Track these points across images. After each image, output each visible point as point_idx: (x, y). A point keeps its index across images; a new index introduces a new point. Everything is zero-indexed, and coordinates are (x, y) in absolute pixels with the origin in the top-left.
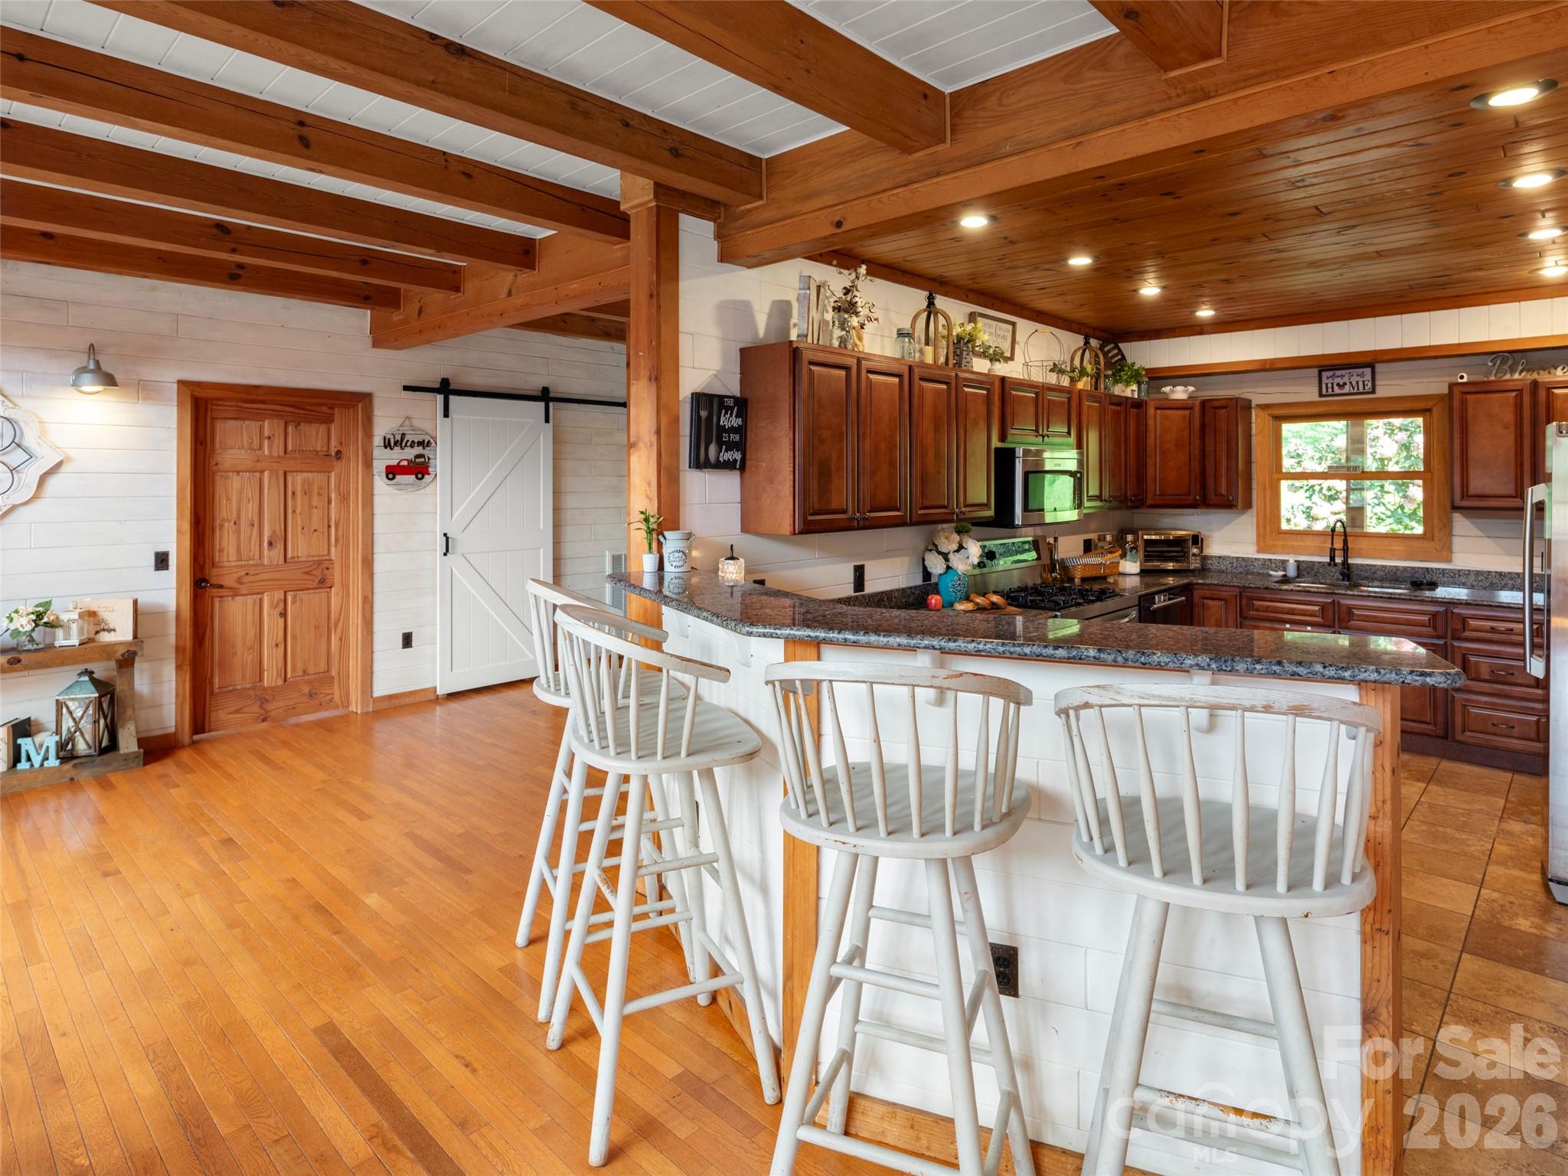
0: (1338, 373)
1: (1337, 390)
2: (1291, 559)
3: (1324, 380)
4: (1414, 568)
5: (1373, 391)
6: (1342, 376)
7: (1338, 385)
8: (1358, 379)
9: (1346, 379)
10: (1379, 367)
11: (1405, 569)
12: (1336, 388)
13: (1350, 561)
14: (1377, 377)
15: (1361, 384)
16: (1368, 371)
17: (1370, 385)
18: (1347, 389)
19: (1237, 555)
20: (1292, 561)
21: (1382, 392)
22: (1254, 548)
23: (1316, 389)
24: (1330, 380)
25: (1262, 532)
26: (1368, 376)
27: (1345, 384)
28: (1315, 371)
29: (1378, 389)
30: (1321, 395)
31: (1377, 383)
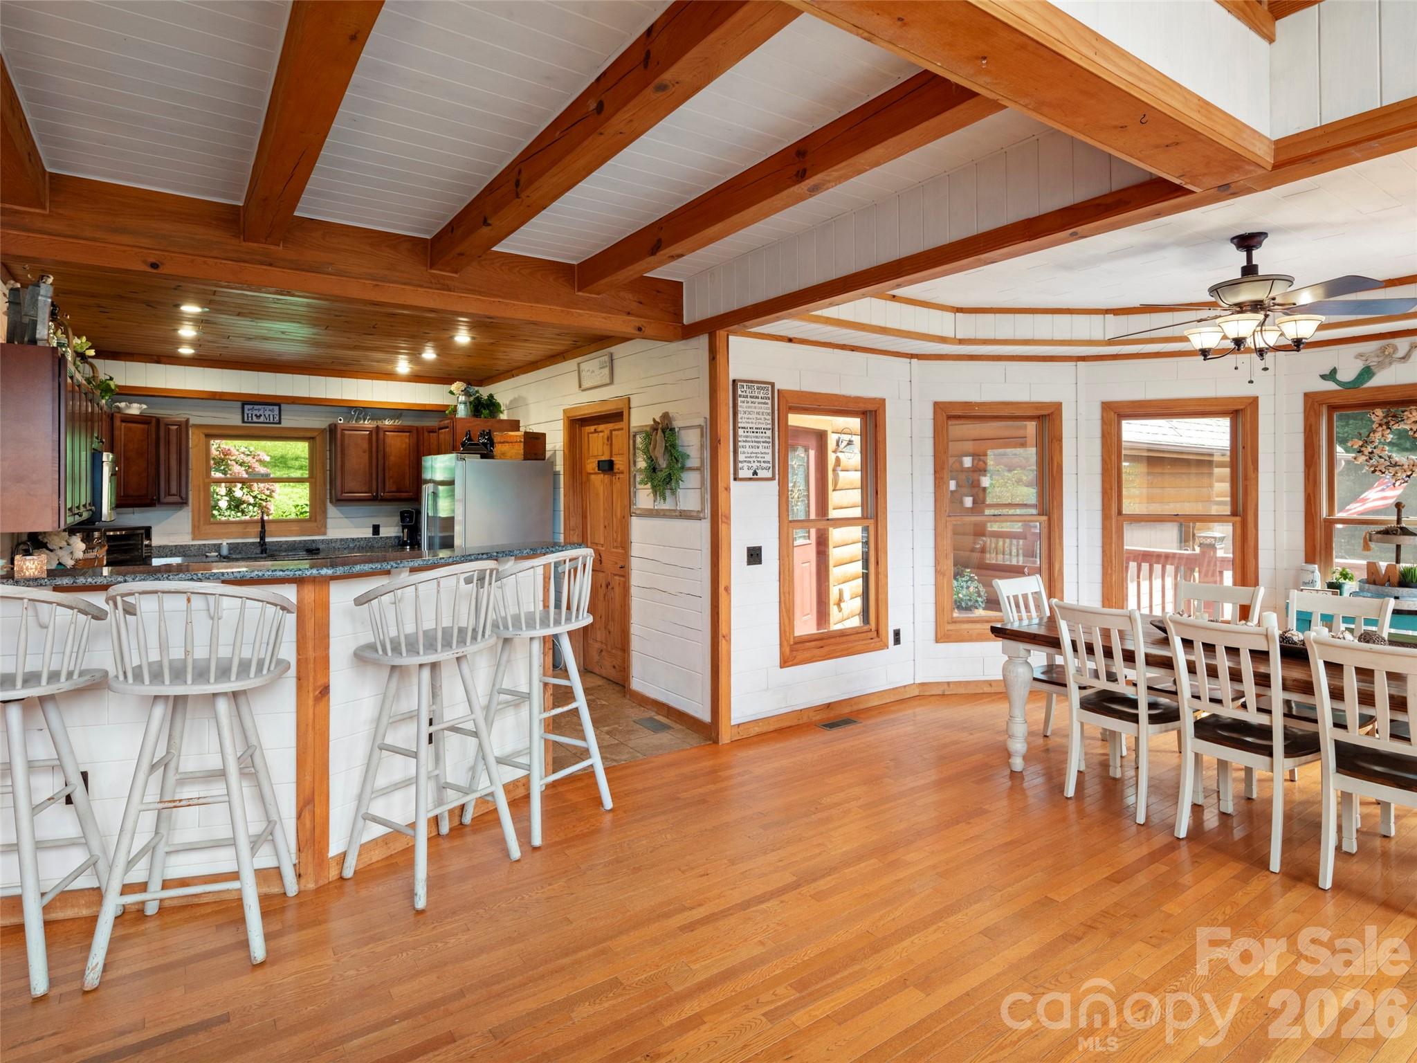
0: (256, 407)
1: (255, 419)
2: (225, 542)
3: (246, 411)
4: (305, 541)
5: (280, 423)
6: (259, 410)
7: (256, 415)
8: (270, 413)
9: (261, 412)
10: (283, 406)
11: (300, 541)
12: (254, 418)
13: (268, 540)
14: (282, 413)
15: (271, 417)
16: (276, 408)
17: (277, 418)
18: (262, 419)
19: (175, 544)
20: (225, 544)
21: (285, 424)
22: (190, 537)
23: (240, 417)
24: (250, 412)
25: (196, 524)
26: (276, 412)
27: (261, 415)
28: (239, 404)
29: (282, 420)
30: (244, 422)
31: (282, 417)
